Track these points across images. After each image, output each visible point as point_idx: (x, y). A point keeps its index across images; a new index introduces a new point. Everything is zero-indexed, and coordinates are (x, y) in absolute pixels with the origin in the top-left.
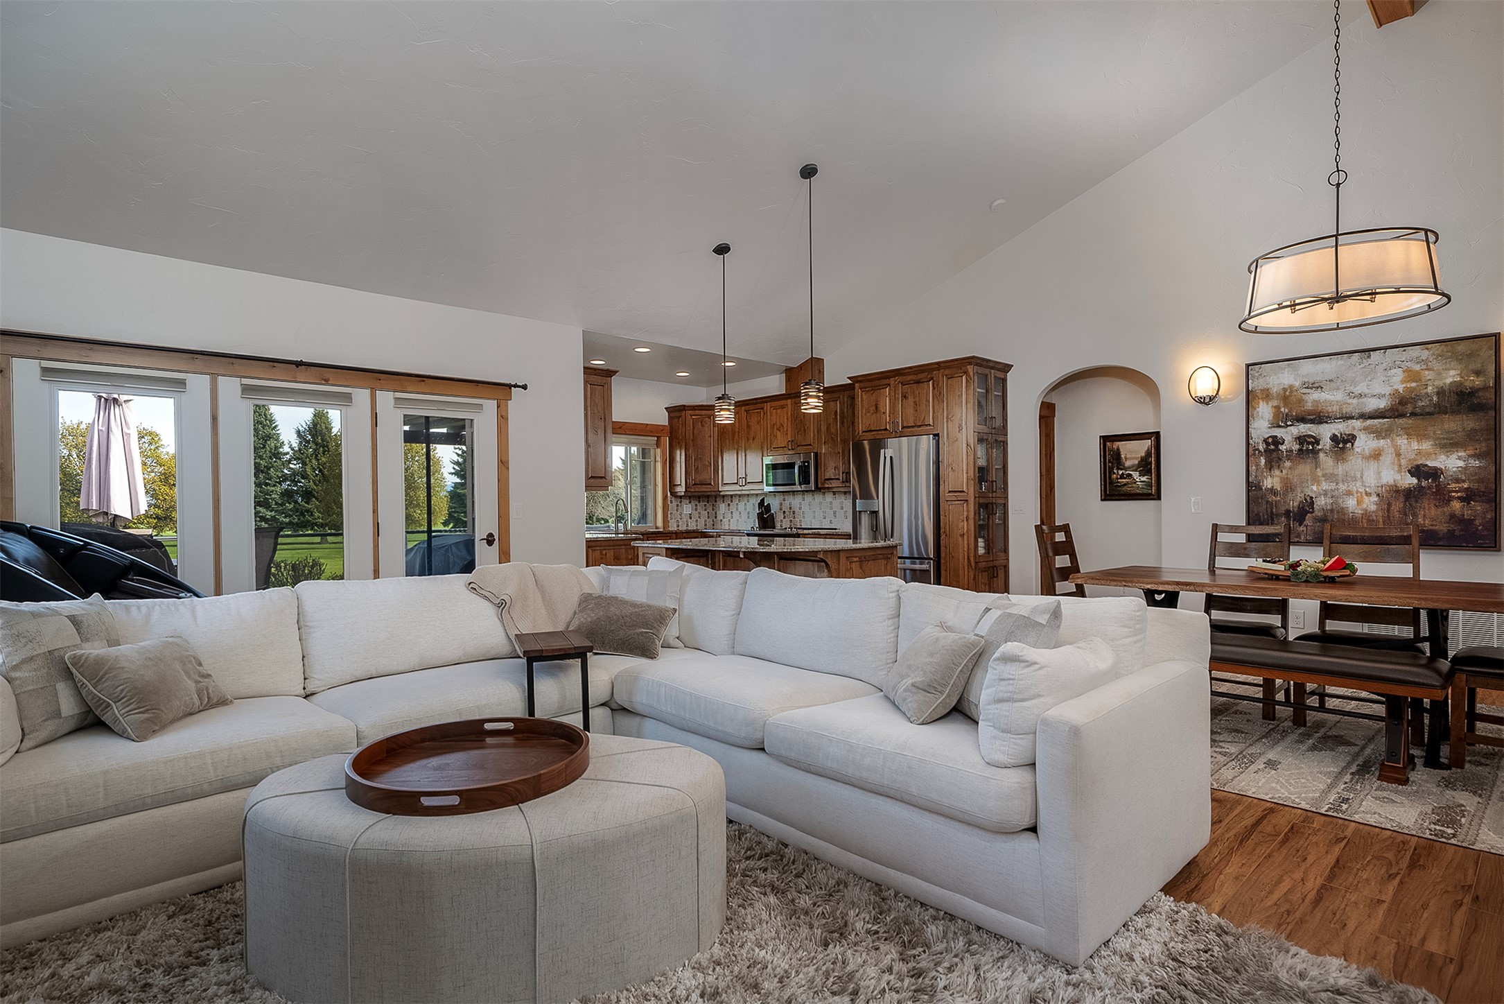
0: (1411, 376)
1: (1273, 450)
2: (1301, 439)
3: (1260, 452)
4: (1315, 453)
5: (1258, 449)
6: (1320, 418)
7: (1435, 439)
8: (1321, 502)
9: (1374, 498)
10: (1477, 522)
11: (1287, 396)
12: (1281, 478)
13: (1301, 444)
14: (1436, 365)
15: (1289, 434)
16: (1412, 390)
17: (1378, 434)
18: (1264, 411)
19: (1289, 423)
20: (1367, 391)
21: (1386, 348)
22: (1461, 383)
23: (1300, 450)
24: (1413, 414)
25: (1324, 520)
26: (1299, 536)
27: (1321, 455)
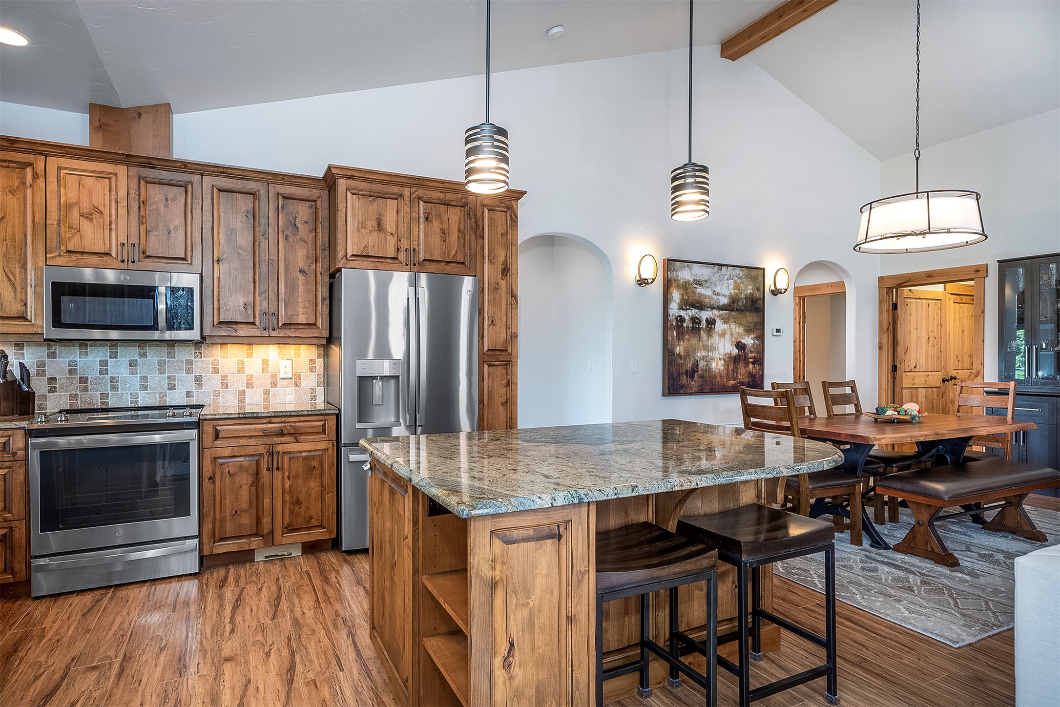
0: (737, 287)
1: (680, 326)
2: (694, 320)
3: (674, 326)
4: (699, 329)
5: (673, 324)
6: (701, 307)
7: (745, 326)
8: (702, 364)
9: (723, 362)
10: (757, 377)
11: (685, 287)
12: (684, 347)
13: (693, 323)
14: (745, 282)
15: (687, 314)
16: (736, 294)
17: (726, 320)
18: (676, 295)
19: (688, 307)
20: (720, 292)
21: (728, 266)
22: (751, 294)
23: (693, 327)
24: (737, 310)
25: (702, 377)
26: (691, 389)
27: (702, 332)
